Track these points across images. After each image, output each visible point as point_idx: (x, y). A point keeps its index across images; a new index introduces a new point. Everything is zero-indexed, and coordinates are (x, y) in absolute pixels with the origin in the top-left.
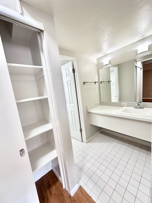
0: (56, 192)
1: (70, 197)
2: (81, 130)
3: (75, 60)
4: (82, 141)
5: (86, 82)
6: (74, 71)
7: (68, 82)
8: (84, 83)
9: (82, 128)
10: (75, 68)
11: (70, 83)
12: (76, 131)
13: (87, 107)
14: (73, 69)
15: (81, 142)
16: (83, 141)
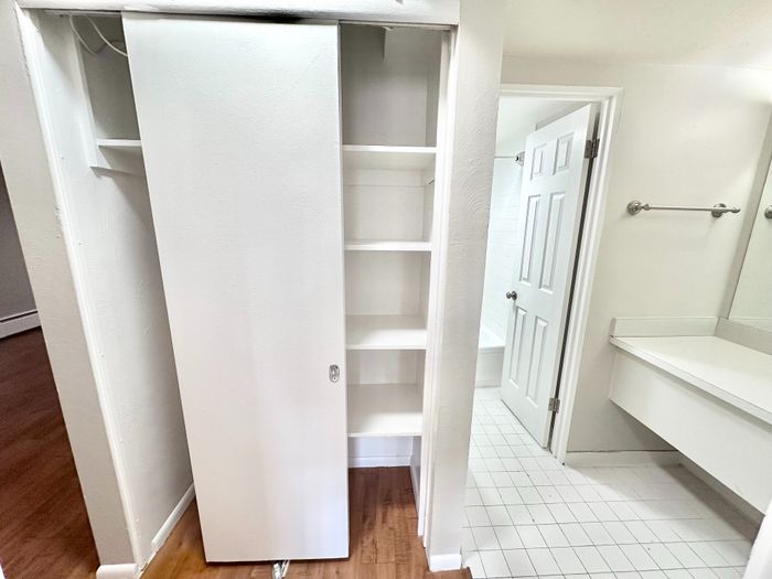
0: (396, 526)
1: (428, 568)
2: (555, 405)
3: (611, 98)
4: (549, 447)
5: (647, 208)
6: (592, 149)
7: (555, 197)
8: (633, 210)
9: (561, 398)
10: (601, 136)
11: (561, 200)
12: (535, 400)
13: (614, 321)
14: (588, 142)
15: (544, 448)
16: (553, 449)
